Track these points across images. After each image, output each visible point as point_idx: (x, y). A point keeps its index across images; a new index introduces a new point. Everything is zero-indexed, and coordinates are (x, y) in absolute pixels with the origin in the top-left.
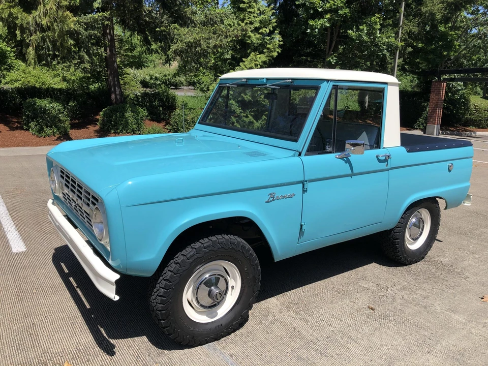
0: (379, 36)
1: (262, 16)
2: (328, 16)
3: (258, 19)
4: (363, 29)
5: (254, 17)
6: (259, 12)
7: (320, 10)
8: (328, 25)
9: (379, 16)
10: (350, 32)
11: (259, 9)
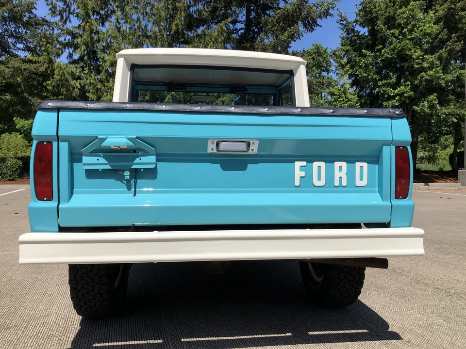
0: (439, 108)
1: (349, 102)
2: (397, 98)
3: (345, 105)
4: (424, 105)
5: (343, 103)
6: (347, 100)
7: (392, 95)
8: (397, 104)
9: (436, 95)
10: (414, 107)
11: (346, 98)
